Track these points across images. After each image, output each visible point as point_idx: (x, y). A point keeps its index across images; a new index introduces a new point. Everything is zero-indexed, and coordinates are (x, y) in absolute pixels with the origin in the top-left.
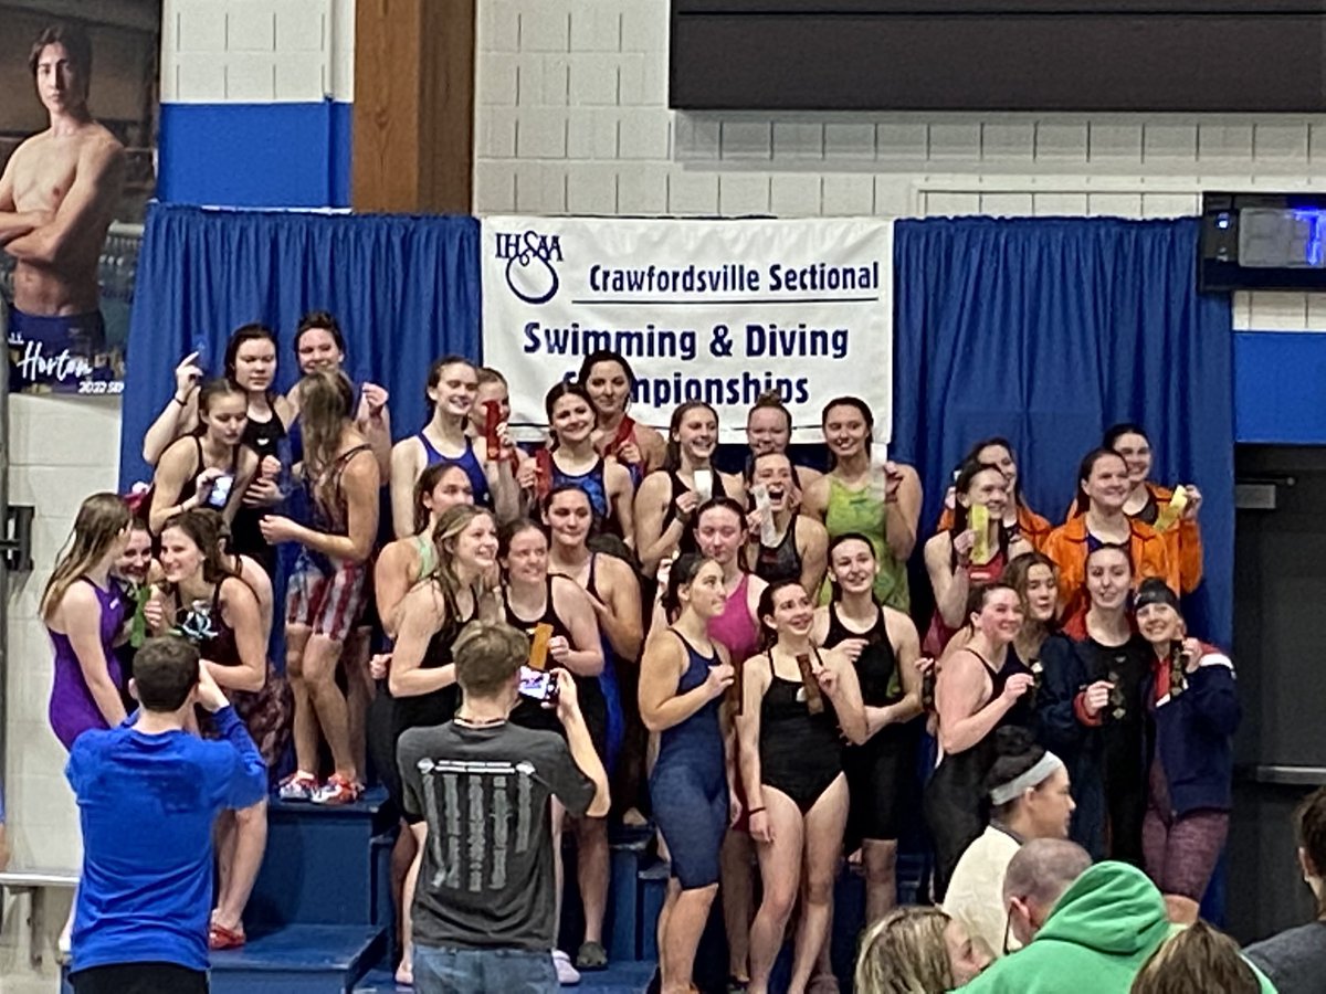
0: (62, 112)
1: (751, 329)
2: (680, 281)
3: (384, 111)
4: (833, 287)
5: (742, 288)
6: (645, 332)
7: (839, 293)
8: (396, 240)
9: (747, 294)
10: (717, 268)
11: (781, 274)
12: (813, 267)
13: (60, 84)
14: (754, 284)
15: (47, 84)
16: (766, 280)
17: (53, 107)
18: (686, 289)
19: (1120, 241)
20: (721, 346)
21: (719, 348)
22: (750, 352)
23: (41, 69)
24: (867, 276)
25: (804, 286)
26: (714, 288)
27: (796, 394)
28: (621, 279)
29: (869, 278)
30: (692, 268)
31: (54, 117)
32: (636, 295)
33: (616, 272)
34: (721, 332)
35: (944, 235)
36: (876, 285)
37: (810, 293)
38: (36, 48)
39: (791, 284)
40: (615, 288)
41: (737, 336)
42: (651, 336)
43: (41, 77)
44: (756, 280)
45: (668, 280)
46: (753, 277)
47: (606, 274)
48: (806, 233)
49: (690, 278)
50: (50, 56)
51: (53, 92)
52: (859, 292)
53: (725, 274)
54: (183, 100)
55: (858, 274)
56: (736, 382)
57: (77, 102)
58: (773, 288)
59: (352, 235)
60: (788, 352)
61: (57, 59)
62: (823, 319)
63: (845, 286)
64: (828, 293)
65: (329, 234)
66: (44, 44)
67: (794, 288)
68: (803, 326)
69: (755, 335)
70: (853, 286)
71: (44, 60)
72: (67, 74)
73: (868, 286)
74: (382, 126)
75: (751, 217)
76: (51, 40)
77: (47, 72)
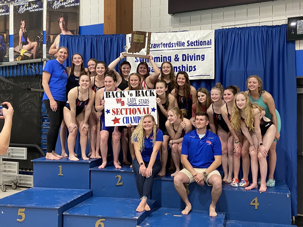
0: (63, 30)
1: (183, 55)
2: (168, 45)
3: (110, 16)
4: (201, 45)
5: (181, 46)
6: (160, 57)
7: (203, 46)
8: (109, 40)
9: (182, 47)
10: (176, 42)
11: (190, 43)
12: (197, 41)
13: (63, 25)
14: (184, 45)
15: (61, 25)
16: (186, 44)
17: (62, 29)
18: (169, 47)
19: (267, 31)
20: (177, 59)
21: (176, 59)
22: (183, 60)
23: (60, 22)
24: (209, 42)
25: (195, 45)
26: (175, 47)
27: (193, 69)
28: (155, 46)
29: (209, 43)
30: (170, 42)
31: (62, 31)
32: (158, 49)
33: (154, 44)
34: (177, 56)
35: (226, 32)
36: (211, 44)
37: (196, 47)
38: (59, 18)
39: (192, 45)
40: (154, 48)
41: (180, 57)
42: (162, 57)
43: (60, 24)
44: (184, 44)
45: (165, 45)
46: (183, 43)
47: (152, 45)
48: (195, 34)
49: (170, 45)
50: (61, 20)
51: (62, 26)
52: (207, 46)
53: (178, 43)
54: (83, 26)
55: (207, 42)
56: (180, 67)
57: (66, 27)
58: (188, 46)
59: (100, 39)
60: (191, 60)
61: (63, 20)
62: (199, 52)
63: (204, 45)
64: (200, 47)
65: (96, 39)
66: (60, 18)
67: (193, 46)
68: (195, 54)
69: (184, 56)
70: (206, 45)
71: (60, 21)
72: (64, 23)
73: (209, 45)
74: (109, 19)
75: (183, 31)
76: (61, 17)
77: (61, 22)
